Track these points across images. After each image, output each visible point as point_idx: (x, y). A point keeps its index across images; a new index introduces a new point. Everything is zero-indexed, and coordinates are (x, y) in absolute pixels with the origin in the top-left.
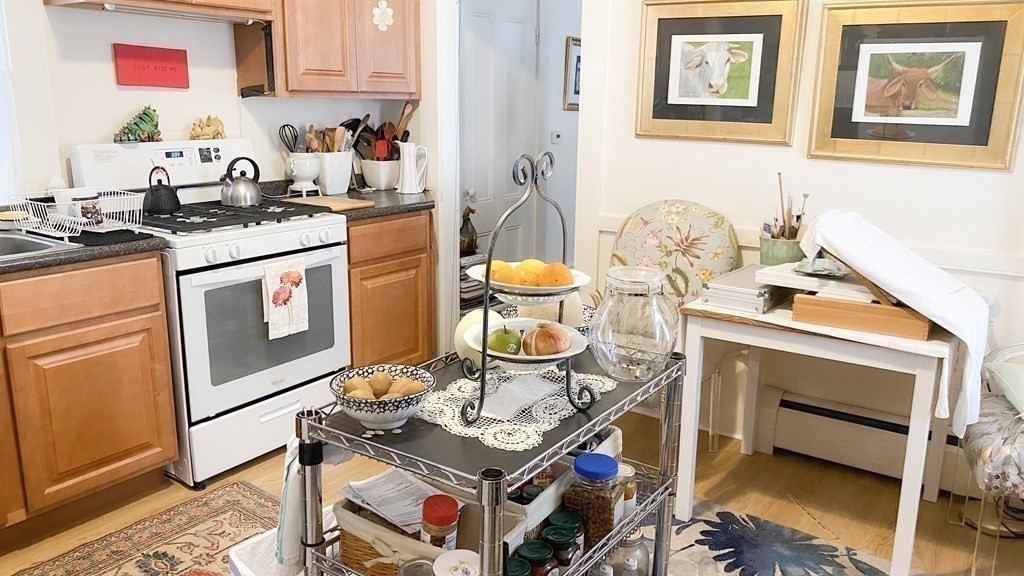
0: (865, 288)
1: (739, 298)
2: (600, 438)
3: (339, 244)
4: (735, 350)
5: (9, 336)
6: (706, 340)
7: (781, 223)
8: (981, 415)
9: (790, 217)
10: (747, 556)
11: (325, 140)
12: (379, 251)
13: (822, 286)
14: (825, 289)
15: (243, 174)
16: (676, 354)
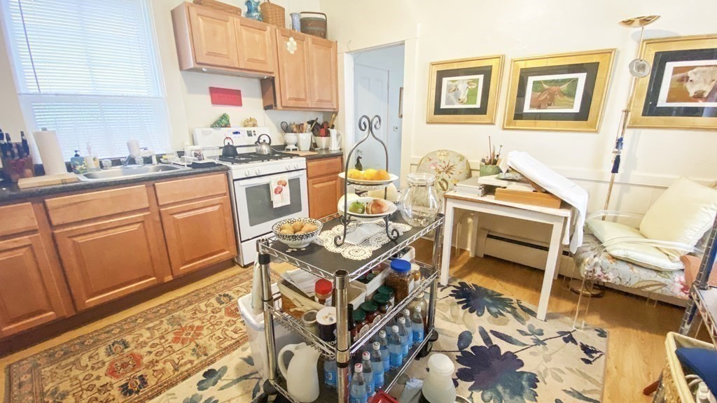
0: (530, 185)
1: (470, 190)
2: (405, 251)
3: (303, 169)
4: (467, 213)
5: (161, 206)
6: (455, 209)
7: (489, 158)
8: (584, 243)
9: (494, 156)
10: (472, 302)
11: (300, 128)
12: (320, 173)
13: (509, 184)
14: (510, 186)
15: (264, 141)
16: (440, 214)
